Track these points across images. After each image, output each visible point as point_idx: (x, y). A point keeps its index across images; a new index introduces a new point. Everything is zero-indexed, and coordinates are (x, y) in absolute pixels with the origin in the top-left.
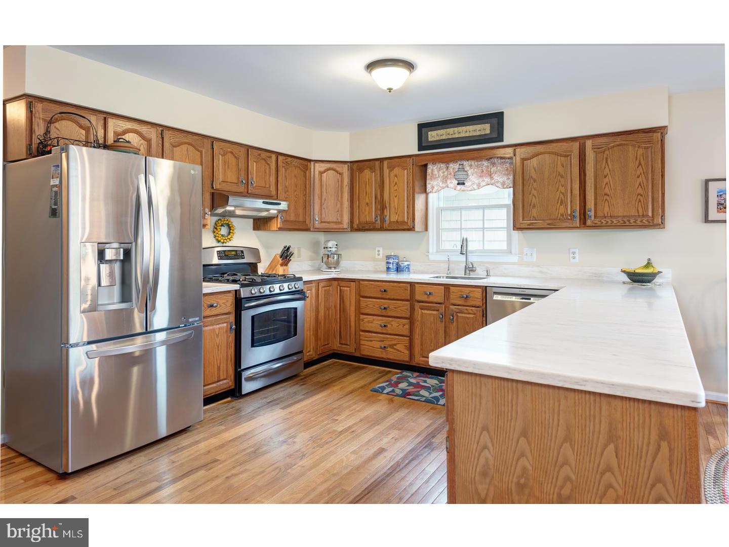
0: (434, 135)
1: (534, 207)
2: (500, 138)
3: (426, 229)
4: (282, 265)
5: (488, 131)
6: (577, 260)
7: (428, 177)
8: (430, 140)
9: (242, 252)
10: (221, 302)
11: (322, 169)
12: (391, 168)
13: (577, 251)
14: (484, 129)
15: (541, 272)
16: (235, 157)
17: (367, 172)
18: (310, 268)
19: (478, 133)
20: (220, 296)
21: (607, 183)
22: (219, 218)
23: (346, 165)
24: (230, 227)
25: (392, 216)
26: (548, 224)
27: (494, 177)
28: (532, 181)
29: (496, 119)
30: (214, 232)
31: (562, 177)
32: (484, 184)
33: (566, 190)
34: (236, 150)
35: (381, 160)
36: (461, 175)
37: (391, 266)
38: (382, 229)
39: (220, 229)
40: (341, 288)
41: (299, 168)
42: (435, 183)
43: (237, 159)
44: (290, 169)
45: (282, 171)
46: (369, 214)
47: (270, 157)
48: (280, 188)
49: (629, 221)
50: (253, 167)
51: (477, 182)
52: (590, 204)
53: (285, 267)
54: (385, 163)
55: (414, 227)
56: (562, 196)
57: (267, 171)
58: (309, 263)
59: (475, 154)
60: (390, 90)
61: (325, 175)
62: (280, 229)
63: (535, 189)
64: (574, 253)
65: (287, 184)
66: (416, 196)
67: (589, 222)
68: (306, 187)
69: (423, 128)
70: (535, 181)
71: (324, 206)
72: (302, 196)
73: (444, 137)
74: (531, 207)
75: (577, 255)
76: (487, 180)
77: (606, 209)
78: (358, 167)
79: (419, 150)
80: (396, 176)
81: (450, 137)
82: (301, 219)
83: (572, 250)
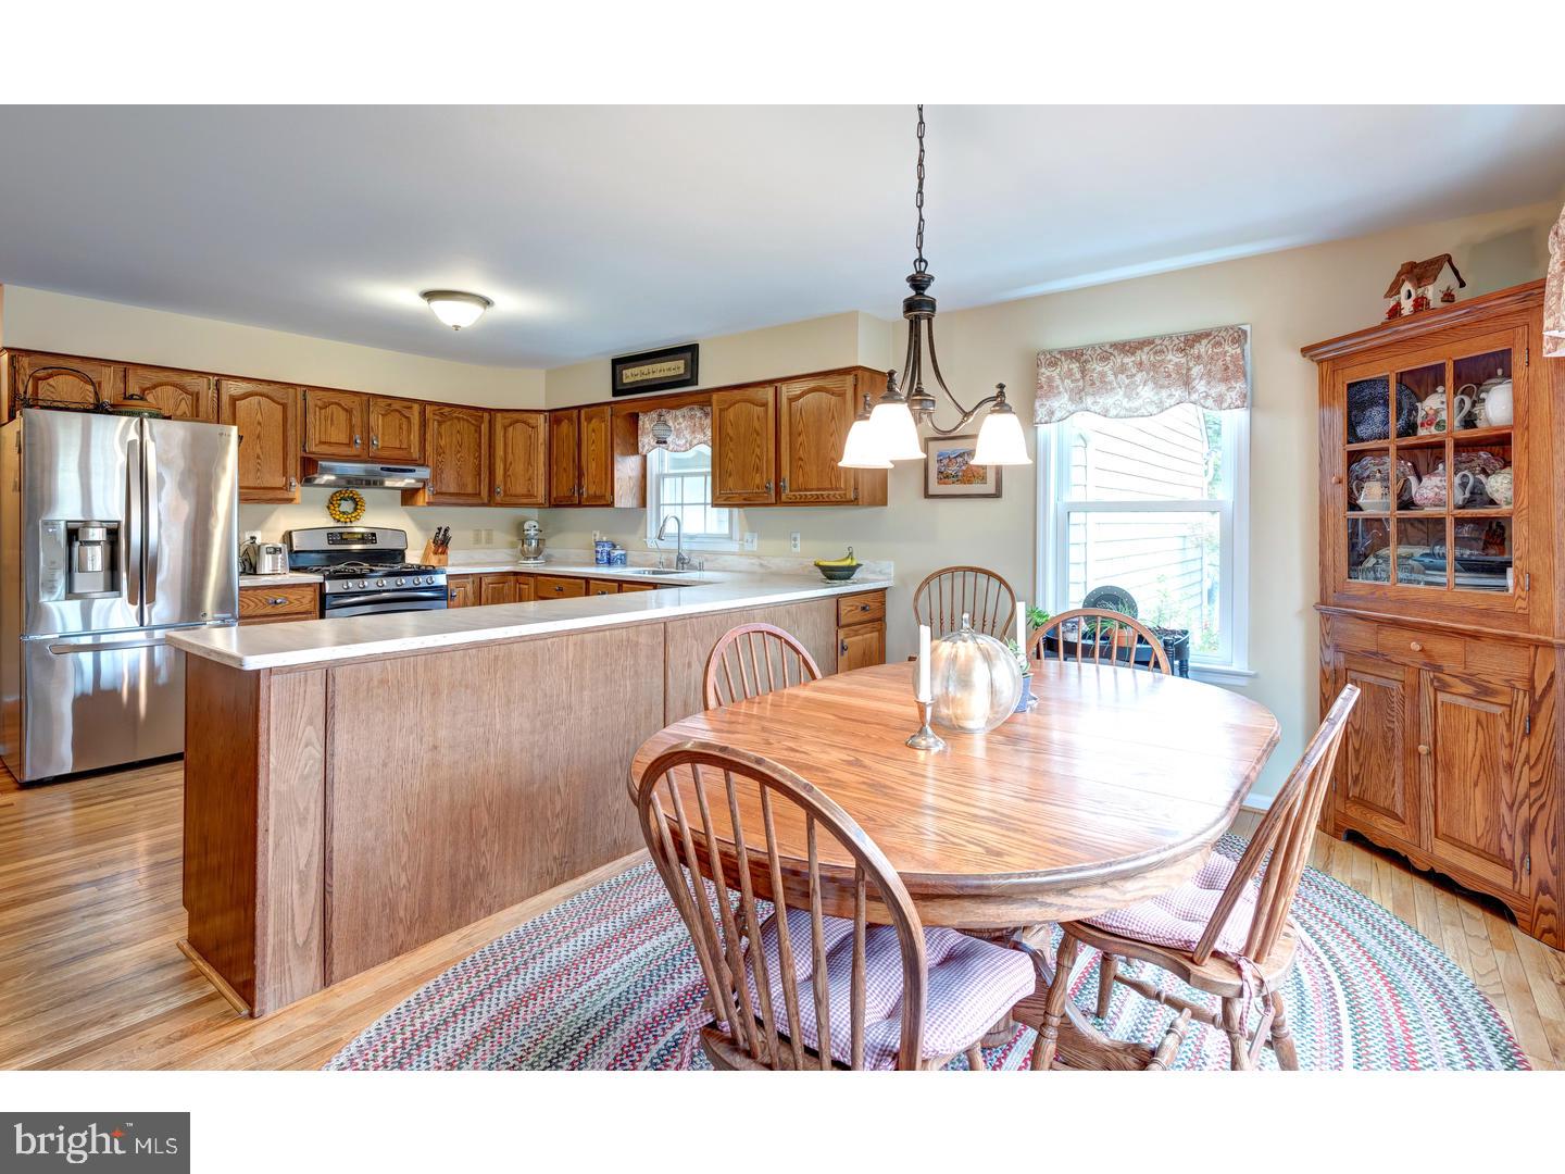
0: (631, 375)
1: (730, 475)
2: (693, 380)
3: (644, 504)
4: (435, 553)
5: (682, 371)
6: (798, 549)
7: (640, 432)
8: (625, 381)
9: (374, 534)
10: (293, 598)
11: (508, 421)
12: (589, 419)
13: (798, 536)
14: (675, 368)
15: (761, 565)
16: (345, 409)
17: (564, 425)
18: (507, 558)
19: (673, 373)
21: (801, 444)
22: (337, 489)
23: (542, 416)
24: (356, 502)
25: (589, 489)
26: (745, 499)
28: (728, 439)
29: (690, 352)
30: (329, 507)
31: (758, 434)
32: (695, 442)
33: (762, 453)
34: (348, 400)
35: (578, 408)
36: (661, 431)
37: (599, 556)
38: (580, 505)
39: (340, 505)
40: (521, 585)
41: (467, 420)
42: (646, 441)
43: (347, 411)
44: (449, 423)
45: (432, 426)
46: (564, 486)
47: (411, 408)
48: (429, 448)
50: (378, 421)
52: (785, 473)
53: (441, 556)
54: (582, 412)
55: (613, 503)
56: (757, 460)
57: (405, 427)
58: (509, 551)
60: (457, 329)
61: (511, 429)
62: (431, 504)
63: (731, 452)
64: (795, 539)
65: (443, 443)
66: (617, 458)
67: (783, 497)
68: (480, 447)
69: (619, 363)
71: (510, 473)
72: (472, 460)
73: (639, 378)
74: (727, 476)
75: (798, 542)
77: (801, 479)
78: (556, 416)
79: (614, 396)
80: (594, 431)
81: (645, 377)
82: (471, 490)
83: (793, 536)
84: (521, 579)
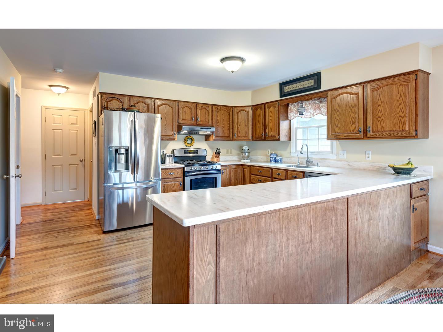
0: (287, 89)
1: (337, 126)
2: (319, 87)
3: (290, 139)
4: (216, 157)
5: (313, 84)
6: (370, 158)
7: (289, 111)
8: (285, 91)
9: (197, 151)
10: (175, 172)
11: (239, 110)
12: (269, 107)
13: (370, 152)
14: (310, 83)
15: (349, 165)
16: (190, 108)
17: (259, 110)
18: (237, 159)
19: (308, 85)
20: (176, 170)
21: (380, 110)
22: (186, 136)
23: (250, 108)
24: (192, 140)
25: (269, 133)
26: (345, 136)
27: (321, 109)
28: (336, 111)
29: (317, 77)
30: (184, 142)
31: (353, 107)
32: (315, 113)
33: (355, 116)
34: (190, 105)
35: (265, 104)
36: (301, 110)
37: (272, 159)
38: (265, 140)
39: (187, 141)
40: (244, 169)
41: (226, 111)
42: (292, 114)
43: (190, 109)
44: (220, 112)
45: (215, 113)
46: (259, 132)
47: (208, 107)
48: (214, 121)
49: (393, 134)
50: (199, 112)
51: (312, 113)
52: (369, 124)
53: (218, 158)
54: (266, 105)
55: (279, 139)
56: (353, 119)
57: (207, 113)
58: (237, 156)
59: (308, 97)
60: (233, 72)
61: (239, 113)
62: (214, 140)
63: (338, 116)
64: (368, 154)
65: (218, 119)
66: (281, 122)
67: (368, 135)
68: (229, 120)
69: (282, 85)
70: (338, 111)
71: (239, 129)
72: (227, 124)
73: (292, 89)
74: (336, 126)
75: (370, 155)
76: (318, 111)
77: (379, 126)
78: (255, 108)
79: (280, 97)
80: (271, 112)
81: (294, 89)
82: (226, 135)
83: (367, 152)
84: (244, 167)
